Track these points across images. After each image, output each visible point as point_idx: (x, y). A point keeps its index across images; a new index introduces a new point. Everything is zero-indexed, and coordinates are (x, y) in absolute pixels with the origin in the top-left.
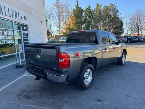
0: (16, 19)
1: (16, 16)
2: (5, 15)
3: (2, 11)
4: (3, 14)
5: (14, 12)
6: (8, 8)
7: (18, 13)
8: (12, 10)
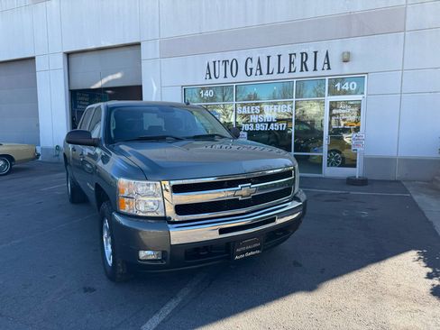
0: (302, 70)
1: (303, 63)
2: (268, 73)
3: (260, 69)
4: (261, 74)
5: (299, 56)
6: (279, 56)
7: (316, 53)
8: (291, 55)
